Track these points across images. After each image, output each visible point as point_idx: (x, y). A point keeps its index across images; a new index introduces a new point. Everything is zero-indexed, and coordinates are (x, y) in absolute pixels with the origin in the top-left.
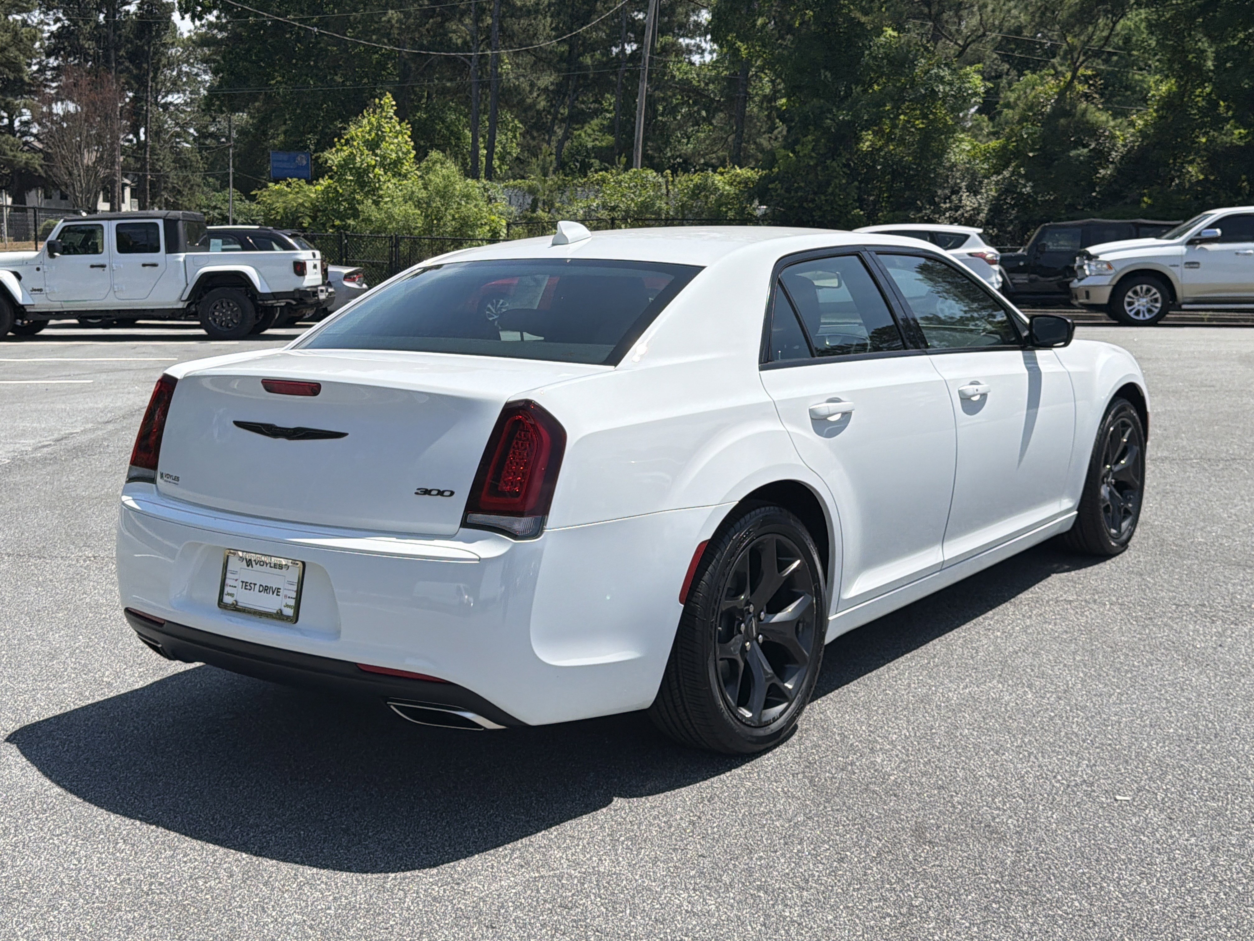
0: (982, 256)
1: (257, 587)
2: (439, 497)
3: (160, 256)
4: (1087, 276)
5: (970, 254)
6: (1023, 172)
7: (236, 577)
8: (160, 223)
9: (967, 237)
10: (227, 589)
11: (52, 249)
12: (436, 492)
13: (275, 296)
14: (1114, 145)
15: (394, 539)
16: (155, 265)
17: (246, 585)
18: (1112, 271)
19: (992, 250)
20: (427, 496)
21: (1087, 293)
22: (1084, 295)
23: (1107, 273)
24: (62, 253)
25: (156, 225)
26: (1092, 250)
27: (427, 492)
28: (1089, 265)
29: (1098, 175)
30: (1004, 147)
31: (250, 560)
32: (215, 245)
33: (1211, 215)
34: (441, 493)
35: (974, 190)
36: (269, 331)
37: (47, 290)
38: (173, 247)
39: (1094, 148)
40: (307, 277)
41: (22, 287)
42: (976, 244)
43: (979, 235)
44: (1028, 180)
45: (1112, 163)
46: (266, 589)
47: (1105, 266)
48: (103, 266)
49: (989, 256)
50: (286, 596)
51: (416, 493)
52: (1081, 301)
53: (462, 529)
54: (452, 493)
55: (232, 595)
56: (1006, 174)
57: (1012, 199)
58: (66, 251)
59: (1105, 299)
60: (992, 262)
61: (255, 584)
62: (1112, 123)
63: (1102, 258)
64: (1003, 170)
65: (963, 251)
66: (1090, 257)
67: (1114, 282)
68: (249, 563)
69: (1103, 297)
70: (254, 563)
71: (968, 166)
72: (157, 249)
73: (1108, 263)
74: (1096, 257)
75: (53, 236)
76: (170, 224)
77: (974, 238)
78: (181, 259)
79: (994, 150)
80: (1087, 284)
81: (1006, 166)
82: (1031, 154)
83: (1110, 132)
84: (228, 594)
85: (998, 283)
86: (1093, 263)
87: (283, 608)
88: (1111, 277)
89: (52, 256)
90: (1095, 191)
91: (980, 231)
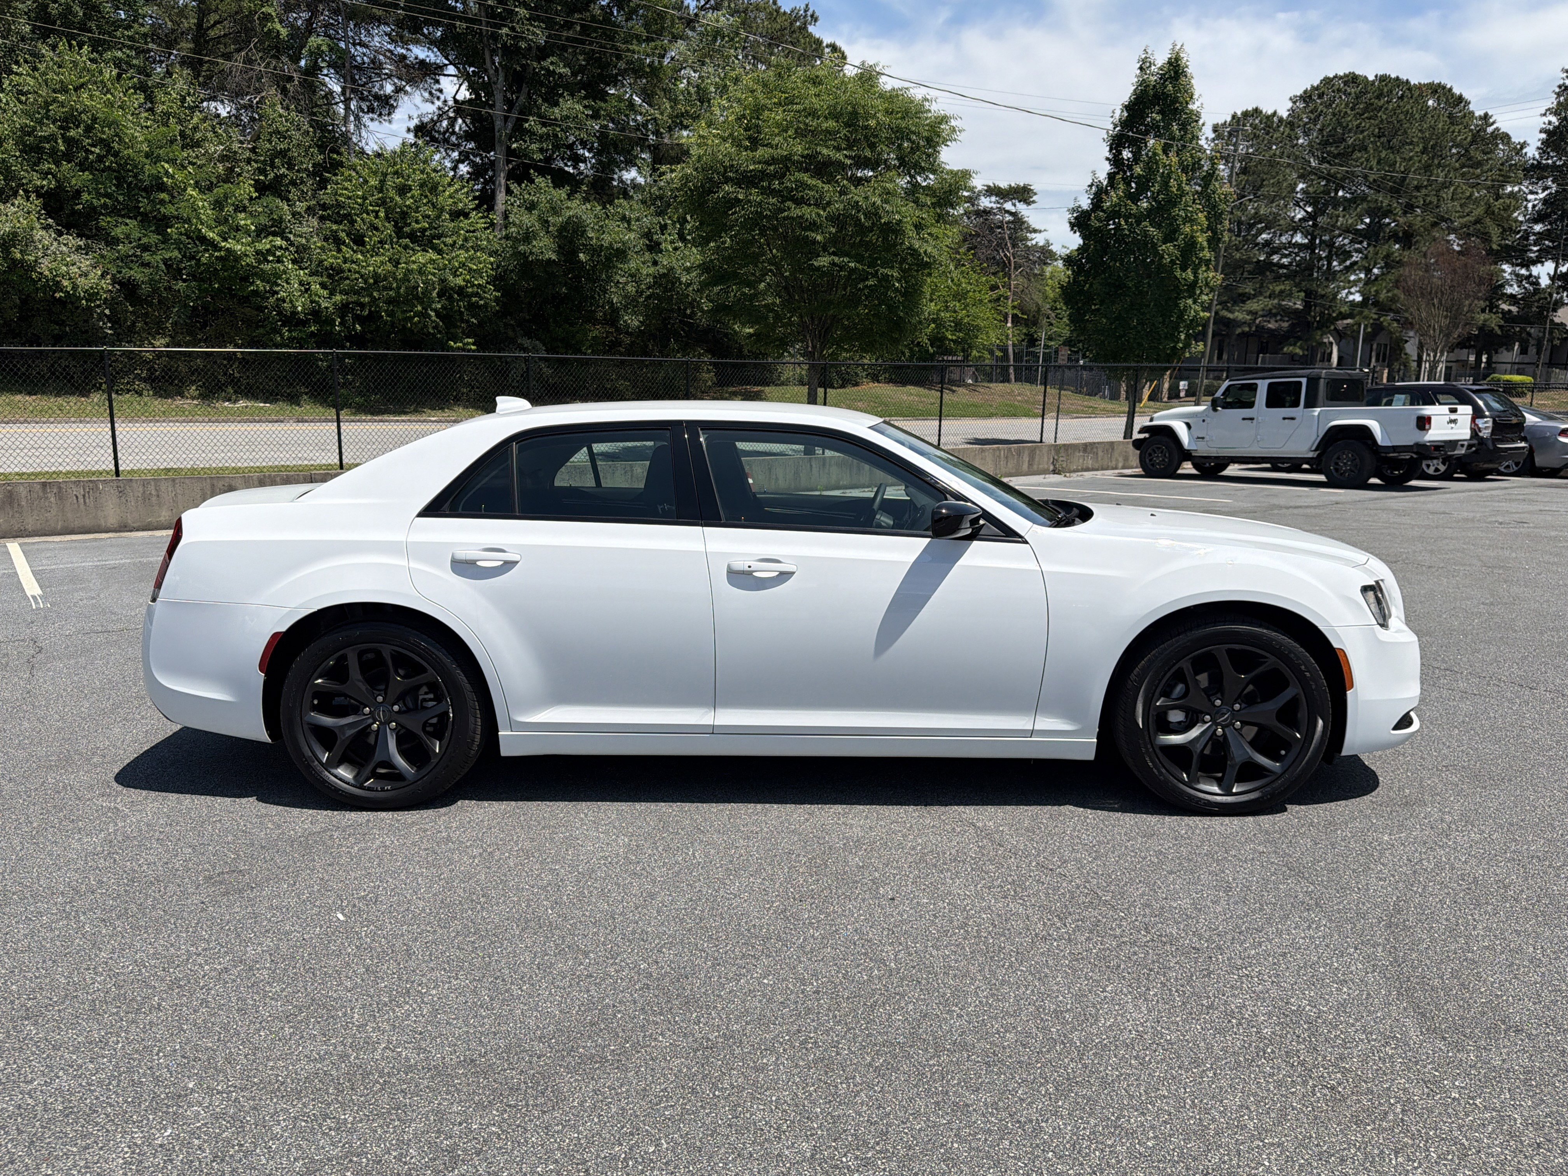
3: (1299, 412)
8: (1304, 381)
11: (1215, 405)
13: (1394, 448)
16: (1293, 419)
24: (1223, 408)
25: (1300, 383)
32: (1399, 400)
36: (1413, 483)
37: (1207, 438)
38: (1311, 403)
40: (1430, 432)
41: (1190, 435)
48: (1252, 419)
58: (1227, 406)
72: (1296, 404)
75: (1219, 394)
76: (1313, 382)
78: (1316, 414)
89: (1215, 410)
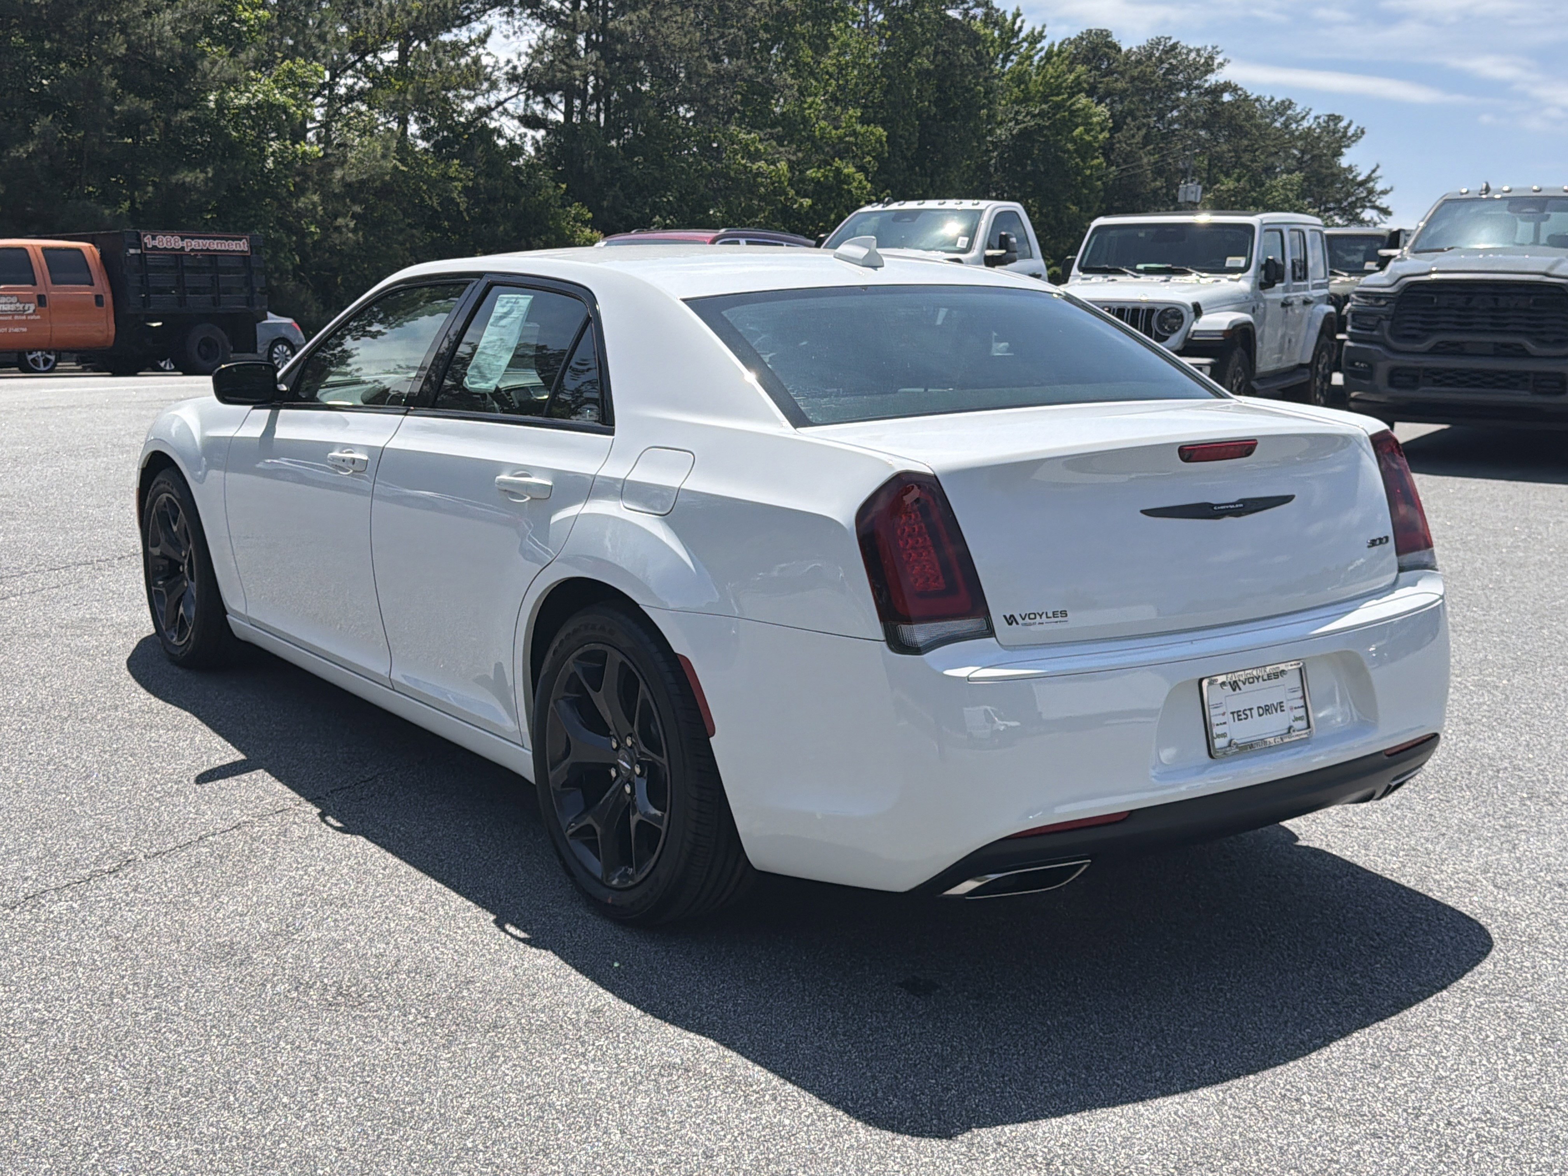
1: (1255, 712)
7: (1221, 710)
10: (1217, 730)
12: (1378, 541)
15: (1374, 602)
17: (1239, 715)
27: (1374, 543)
31: (1235, 682)
34: (1381, 541)
46: (1266, 710)
50: (1291, 709)
51: (1368, 547)
53: (1401, 574)
55: (1224, 735)
61: (1251, 709)
68: (1235, 686)
70: (1240, 684)
84: (1218, 736)
87: (1293, 724)
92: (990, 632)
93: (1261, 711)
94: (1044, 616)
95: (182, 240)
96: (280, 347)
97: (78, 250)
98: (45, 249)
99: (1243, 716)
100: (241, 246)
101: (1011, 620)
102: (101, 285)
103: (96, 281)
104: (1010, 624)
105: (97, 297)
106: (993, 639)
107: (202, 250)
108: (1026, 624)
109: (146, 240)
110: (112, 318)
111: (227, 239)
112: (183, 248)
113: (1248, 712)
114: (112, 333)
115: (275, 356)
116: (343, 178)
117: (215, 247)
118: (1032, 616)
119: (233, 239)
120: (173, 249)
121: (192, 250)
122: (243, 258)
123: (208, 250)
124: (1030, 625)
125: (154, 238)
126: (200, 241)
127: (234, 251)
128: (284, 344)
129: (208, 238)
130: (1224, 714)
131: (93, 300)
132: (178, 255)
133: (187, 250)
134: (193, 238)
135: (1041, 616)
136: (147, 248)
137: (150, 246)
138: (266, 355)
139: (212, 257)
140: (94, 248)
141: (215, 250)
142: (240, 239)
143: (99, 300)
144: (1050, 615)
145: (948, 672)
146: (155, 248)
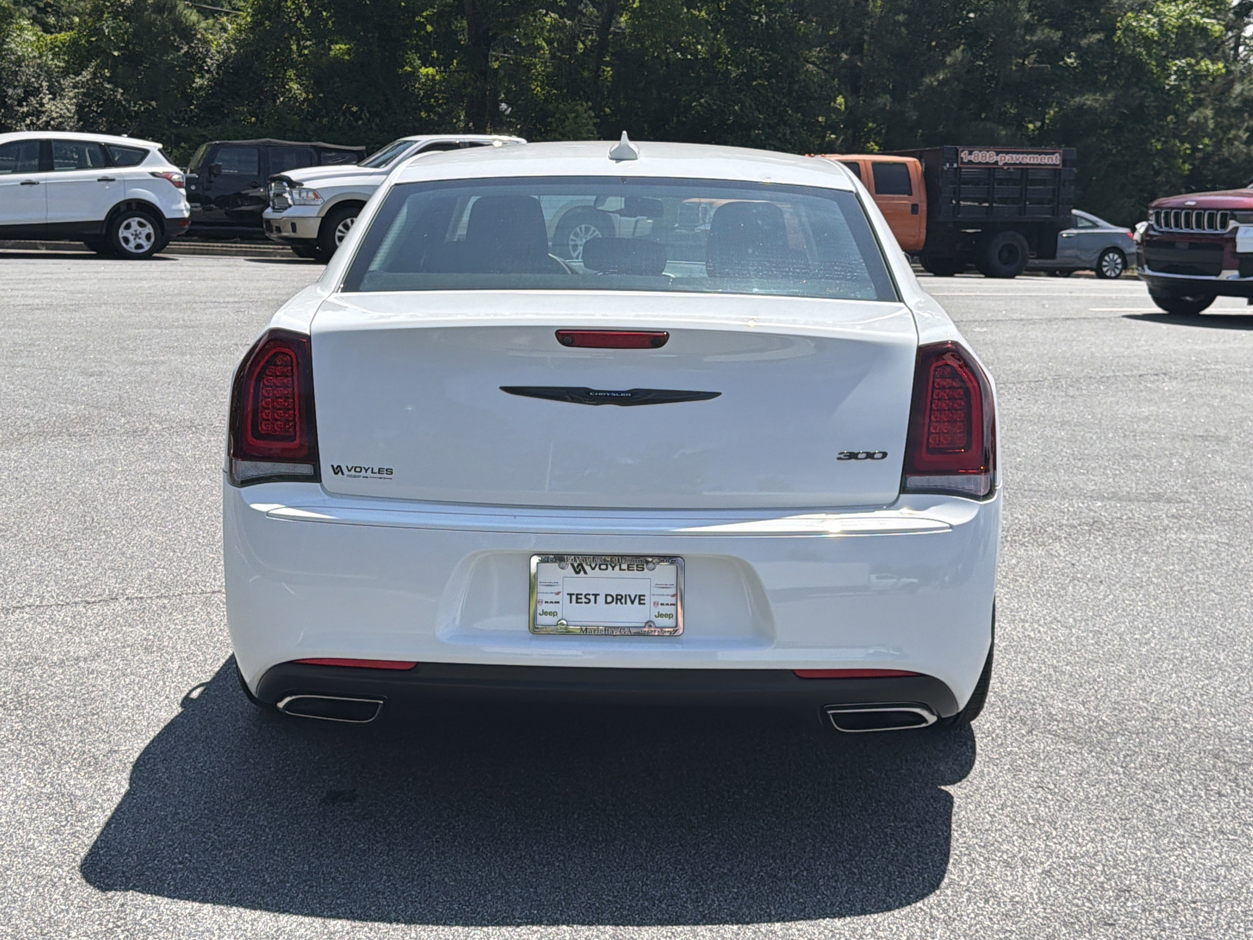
0: (167, 176)
1: (601, 599)
2: (869, 460)
4: (290, 206)
5: (153, 174)
6: (108, 75)
7: (554, 589)
9: (146, 152)
10: (542, 608)
12: (864, 455)
14: (208, 51)
17: (579, 598)
18: (319, 202)
19: (175, 169)
20: (853, 461)
21: (294, 226)
22: (289, 227)
23: (313, 203)
26: (294, 175)
27: (853, 456)
28: (291, 194)
29: (194, 85)
30: (74, 42)
33: (416, 142)
34: (870, 456)
35: (56, 93)
39: (187, 52)
42: (157, 163)
43: (160, 150)
44: (116, 85)
45: (208, 71)
46: (618, 599)
47: (311, 195)
49: (175, 177)
50: (656, 604)
51: (839, 459)
52: (284, 234)
53: (903, 496)
54: (885, 455)
55: (553, 614)
56: (86, 75)
57: (98, 106)
59: (313, 233)
60: (178, 185)
61: (596, 595)
62: (203, 24)
63: (307, 185)
64: (83, 70)
65: (142, 170)
66: (292, 184)
67: (323, 214)
69: (311, 230)
71: (39, 61)
73: (314, 191)
74: (299, 184)
77: (154, 154)
79: (63, 44)
80: (291, 215)
81: (83, 66)
82: (116, 53)
83: (203, 35)
84: (546, 614)
85: (187, 210)
86: (295, 192)
88: (318, 208)
90: (193, 104)
91: (160, 146)
92: (316, 477)
93: (609, 599)
94: (370, 470)
95: (997, 155)
96: (1111, 255)
97: (904, 165)
98: (875, 164)
99: (584, 600)
100: (1055, 159)
101: (337, 470)
102: (919, 196)
103: (914, 191)
104: (336, 473)
105: (913, 205)
106: (318, 484)
107: (1015, 164)
108: (351, 476)
109: (963, 155)
110: (924, 225)
111: (1040, 154)
112: (996, 162)
113: (592, 598)
114: (923, 237)
115: (1104, 263)
116: (1241, 94)
117: (1028, 161)
118: (358, 469)
119: (1046, 154)
120: (987, 163)
121: (1005, 164)
122: (1054, 171)
123: (1020, 164)
124: (355, 477)
125: (970, 153)
126: (1014, 156)
127: (1046, 165)
128: (1115, 253)
129: (1023, 153)
130: (558, 593)
131: (910, 208)
132: (991, 169)
133: (1000, 164)
134: (1007, 153)
135: (366, 471)
136: (963, 163)
137: (965, 160)
138: (1095, 262)
139: (1024, 170)
140: (918, 163)
141: (1027, 164)
142: (1053, 153)
143: (915, 208)
144: (376, 470)
145: (255, 506)
146: (970, 162)
